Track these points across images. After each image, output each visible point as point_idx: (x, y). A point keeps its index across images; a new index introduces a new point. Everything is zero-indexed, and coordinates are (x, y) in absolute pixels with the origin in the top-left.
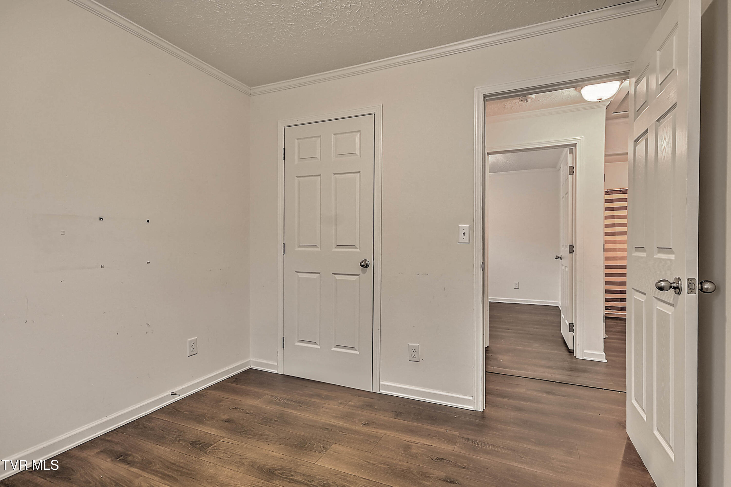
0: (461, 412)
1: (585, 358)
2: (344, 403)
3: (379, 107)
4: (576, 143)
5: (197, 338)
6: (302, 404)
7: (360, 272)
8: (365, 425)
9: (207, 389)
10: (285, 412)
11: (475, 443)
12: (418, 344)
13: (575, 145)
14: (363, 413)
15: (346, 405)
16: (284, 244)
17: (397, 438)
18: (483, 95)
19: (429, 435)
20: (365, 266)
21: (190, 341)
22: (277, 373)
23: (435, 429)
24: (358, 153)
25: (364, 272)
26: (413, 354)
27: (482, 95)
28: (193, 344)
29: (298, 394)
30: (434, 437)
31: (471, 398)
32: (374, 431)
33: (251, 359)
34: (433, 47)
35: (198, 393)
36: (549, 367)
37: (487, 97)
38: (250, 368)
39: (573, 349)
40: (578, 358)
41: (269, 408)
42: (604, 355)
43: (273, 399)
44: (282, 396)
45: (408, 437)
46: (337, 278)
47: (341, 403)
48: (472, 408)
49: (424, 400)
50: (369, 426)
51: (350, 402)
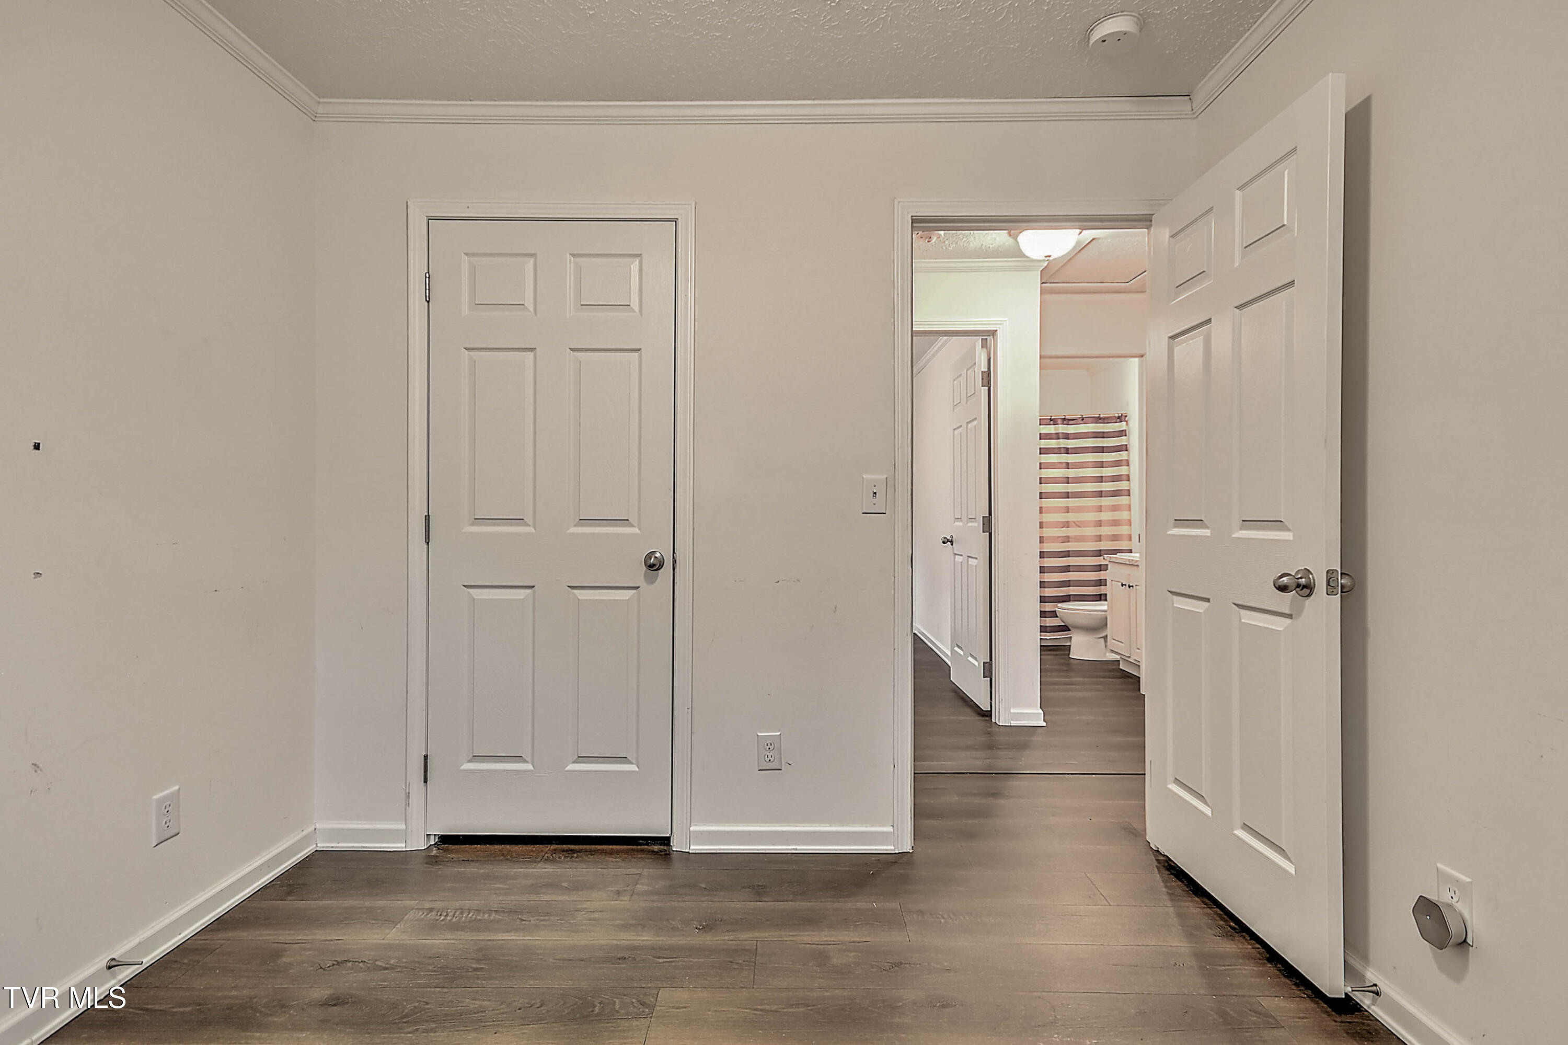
0: (875, 860)
1: (1012, 722)
2: (625, 891)
3: (687, 206)
4: (996, 331)
5: (179, 789)
6: (522, 913)
7: (640, 581)
8: (706, 929)
9: (212, 931)
10: (490, 943)
11: (938, 916)
12: (779, 731)
13: (993, 333)
14: (682, 904)
15: (632, 895)
16: (427, 518)
17: (788, 942)
18: (912, 216)
19: (845, 922)
20: (653, 566)
21: (161, 801)
22: (404, 850)
23: (849, 905)
24: (635, 304)
25: (650, 581)
26: (768, 754)
27: (910, 216)
28: (169, 807)
29: (498, 892)
30: (858, 923)
31: (890, 829)
32: (731, 938)
33: (318, 826)
34: (814, 100)
35: (185, 945)
36: (967, 748)
37: (918, 223)
38: (316, 851)
39: (989, 709)
40: (1001, 724)
41: (440, 941)
42: (1041, 714)
43: (437, 918)
44: (457, 904)
45: (808, 935)
46: (580, 598)
47: (618, 893)
48: (892, 848)
49: (794, 849)
50: (713, 931)
51: (637, 886)
